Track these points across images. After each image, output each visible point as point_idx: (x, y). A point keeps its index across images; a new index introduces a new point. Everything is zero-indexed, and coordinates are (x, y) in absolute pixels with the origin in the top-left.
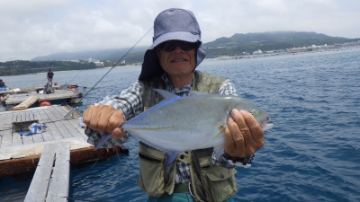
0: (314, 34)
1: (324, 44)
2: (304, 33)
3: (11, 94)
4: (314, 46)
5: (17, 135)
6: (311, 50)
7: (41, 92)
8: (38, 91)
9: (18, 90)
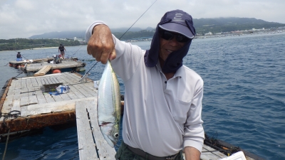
0: (254, 19)
1: (261, 28)
2: (246, 19)
3: (28, 63)
4: (254, 29)
5: (47, 95)
6: (252, 32)
7: (52, 62)
8: (49, 61)
9: (32, 61)
